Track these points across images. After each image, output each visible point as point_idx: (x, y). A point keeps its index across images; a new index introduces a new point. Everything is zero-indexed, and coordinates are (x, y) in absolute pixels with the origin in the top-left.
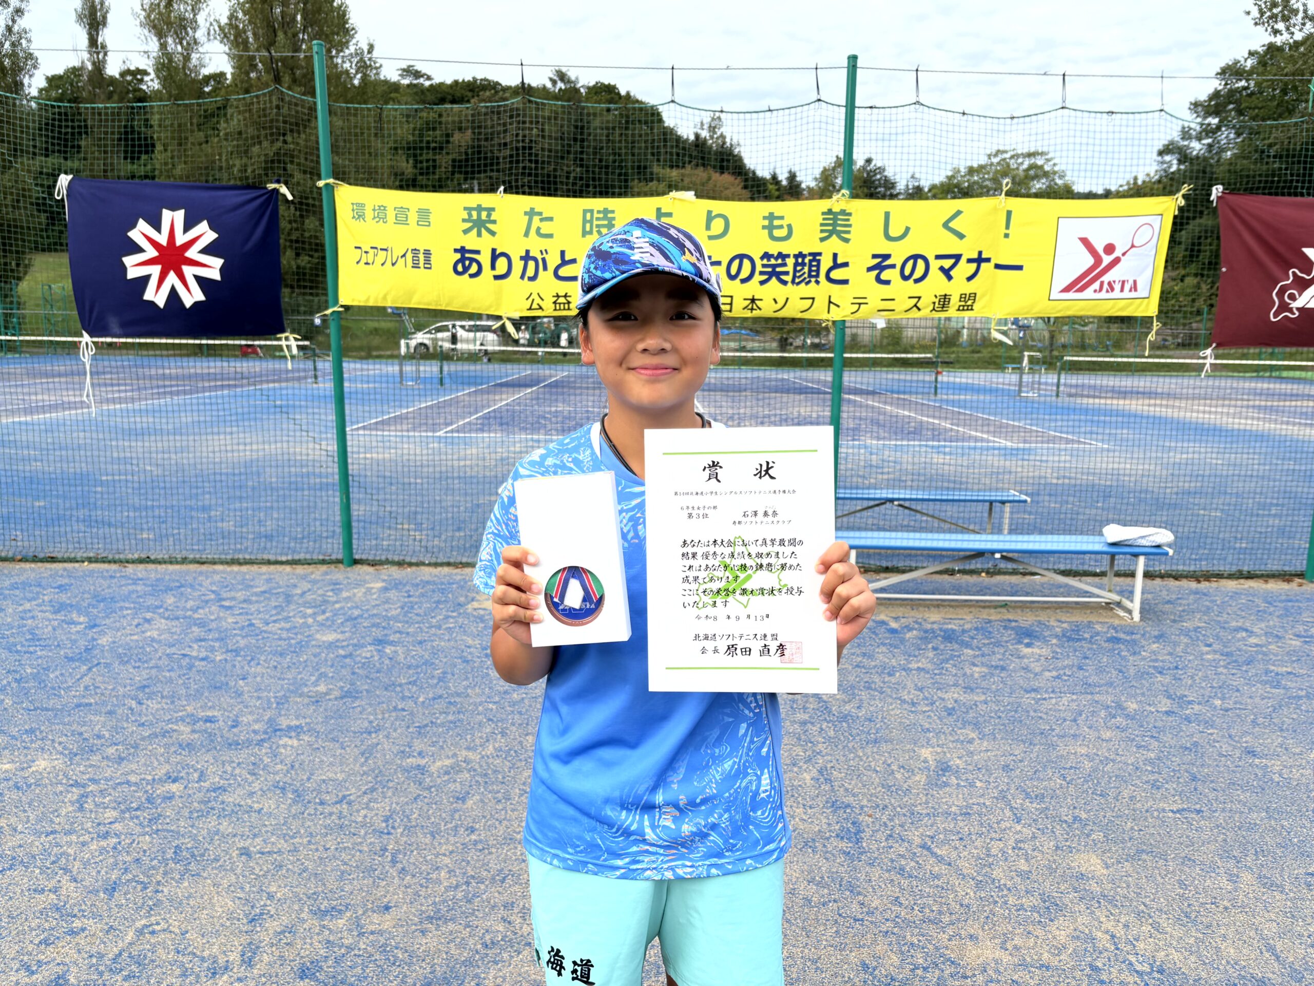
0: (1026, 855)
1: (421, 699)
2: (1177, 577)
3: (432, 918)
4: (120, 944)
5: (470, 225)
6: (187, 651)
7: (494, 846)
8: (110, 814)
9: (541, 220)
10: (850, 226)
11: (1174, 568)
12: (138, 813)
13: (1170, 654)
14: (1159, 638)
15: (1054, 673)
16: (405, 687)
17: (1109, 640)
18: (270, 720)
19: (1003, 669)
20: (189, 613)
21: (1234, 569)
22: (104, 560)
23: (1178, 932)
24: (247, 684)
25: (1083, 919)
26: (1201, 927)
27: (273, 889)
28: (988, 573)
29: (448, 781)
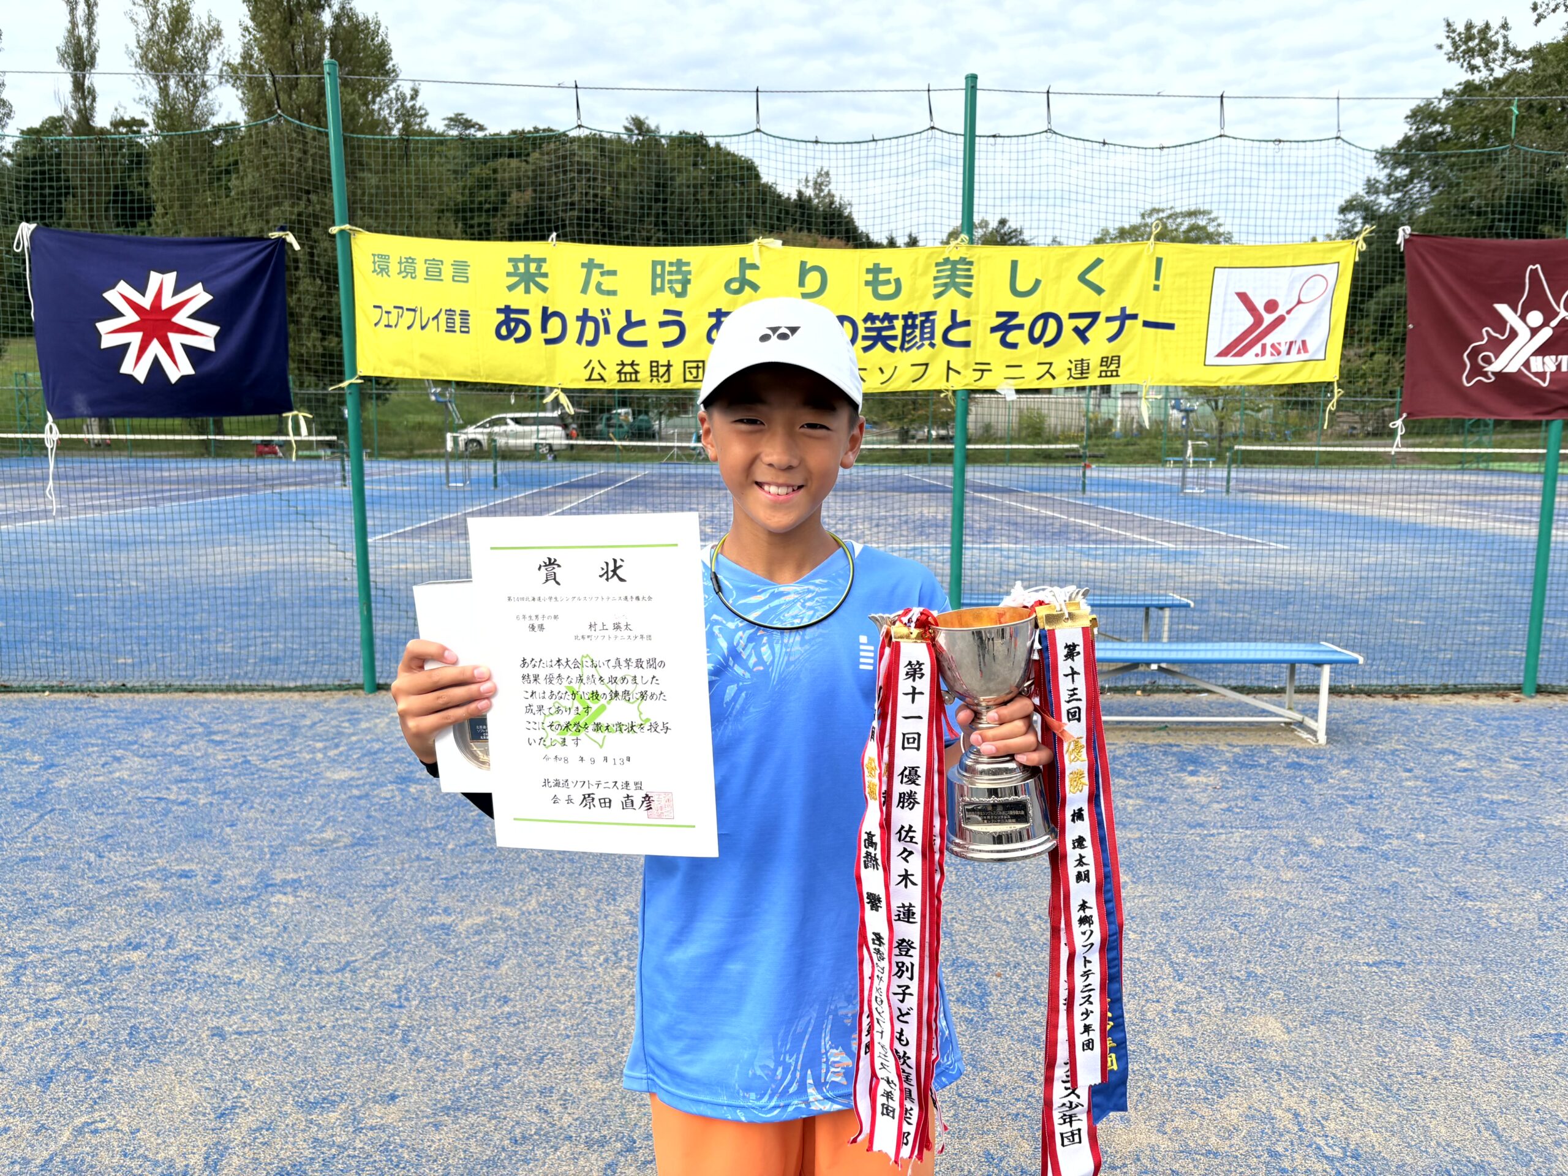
0: (1189, 1019)
1: (450, 846)
2: (1369, 694)
3: (449, 1108)
4: (53, 1147)
5: (515, 279)
6: (163, 794)
7: (531, 1019)
8: (53, 989)
9: (602, 274)
10: (971, 277)
11: (1366, 682)
12: (88, 987)
13: (1363, 781)
14: (1348, 763)
15: (1224, 805)
16: (432, 832)
17: (1289, 766)
18: (261, 873)
19: (1162, 801)
20: (170, 749)
21: (1438, 682)
22: (69, 690)
23: (1377, 1108)
24: (235, 832)
25: (1260, 1095)
26: (1405, 1101)
27: (250, 1077)
28: (1144, 690)
29: (479, 942)
